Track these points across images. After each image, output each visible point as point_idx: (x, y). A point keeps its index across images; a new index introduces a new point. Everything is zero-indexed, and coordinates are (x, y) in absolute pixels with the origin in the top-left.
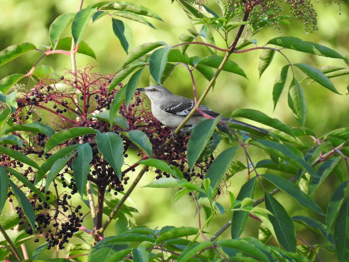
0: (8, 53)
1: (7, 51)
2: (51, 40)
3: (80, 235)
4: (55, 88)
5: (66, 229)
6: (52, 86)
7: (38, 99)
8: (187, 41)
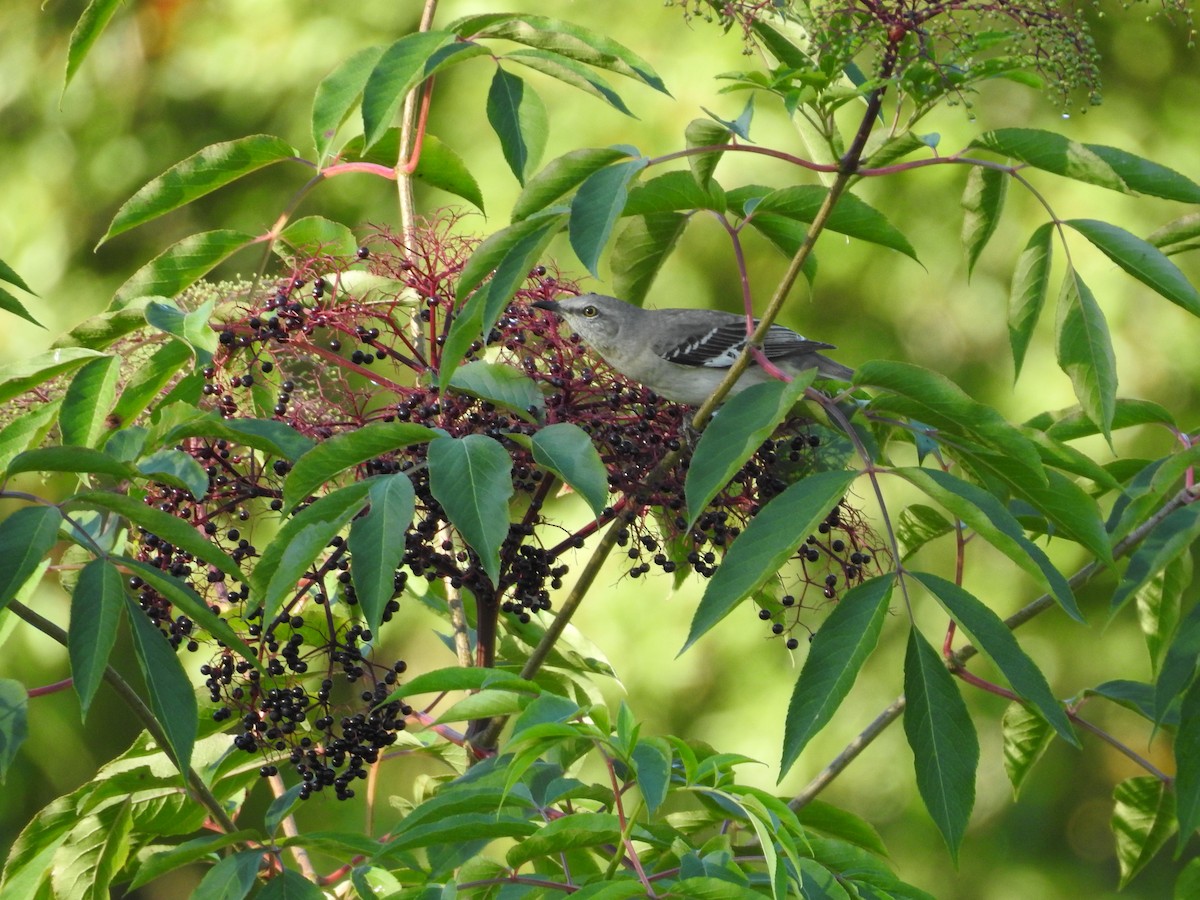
0: (204, 168)
1: (200, 160)
2: (315, 130)
3: (441, 751)
4: (339, 287)
5: (356, 737)
6: (331, 278)
7: (284, 323)
8: (710, 142)
